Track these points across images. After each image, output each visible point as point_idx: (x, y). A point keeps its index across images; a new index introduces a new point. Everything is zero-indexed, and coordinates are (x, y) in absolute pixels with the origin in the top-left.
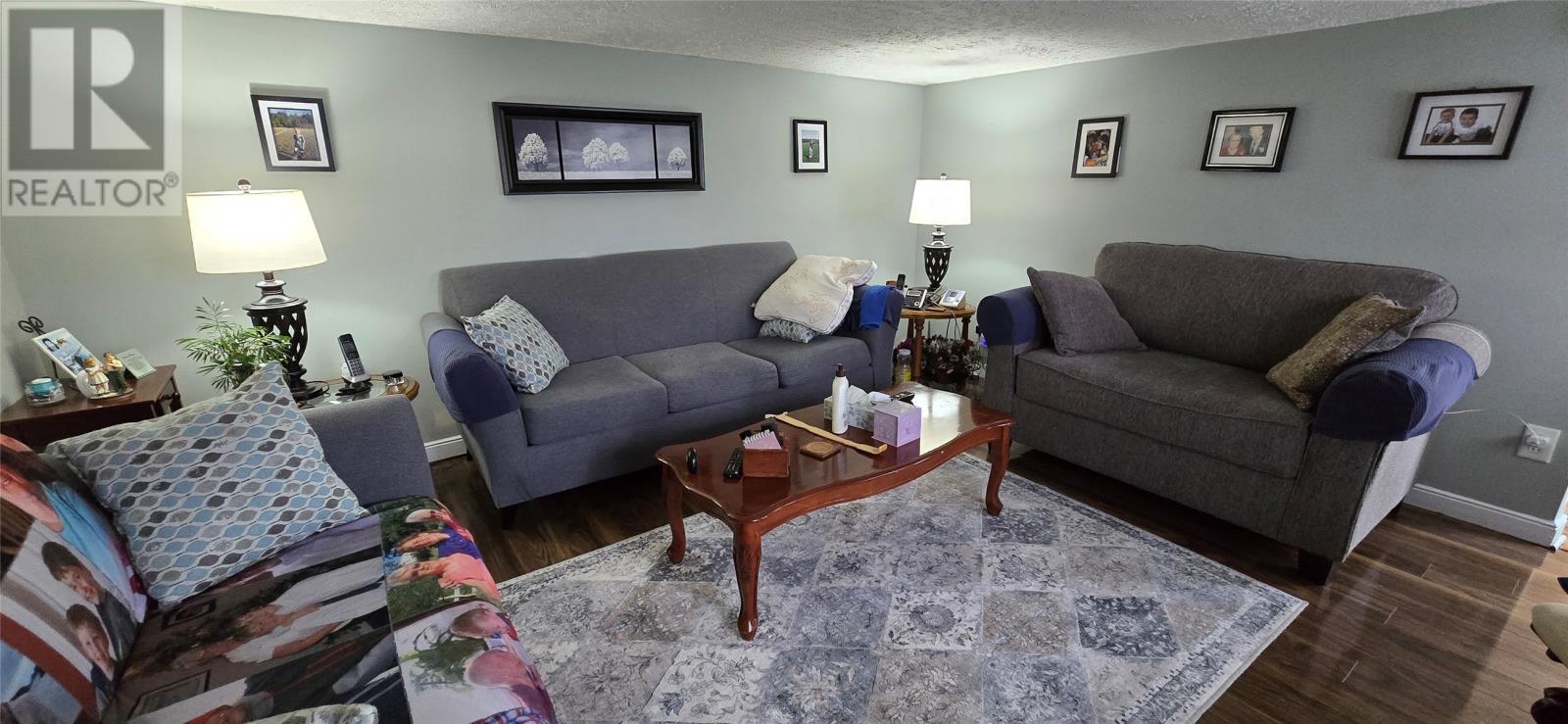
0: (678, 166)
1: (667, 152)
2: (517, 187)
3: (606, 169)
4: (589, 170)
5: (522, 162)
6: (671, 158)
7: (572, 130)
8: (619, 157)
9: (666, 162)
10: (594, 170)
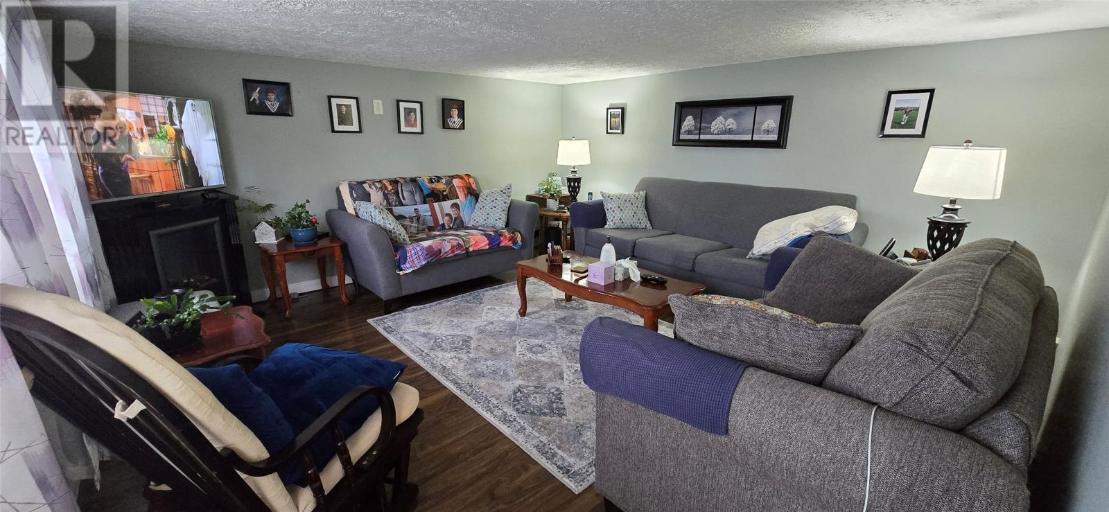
0: (768, 132)
1: (762, 123)
2: (678, 142)
3: (722, 134)
4: (713, 134)
5: (682, 131)
6: (765, 126)
7: (707, 113)
8: (730, 127)
9: (759, 129)
10: (715, 134)
